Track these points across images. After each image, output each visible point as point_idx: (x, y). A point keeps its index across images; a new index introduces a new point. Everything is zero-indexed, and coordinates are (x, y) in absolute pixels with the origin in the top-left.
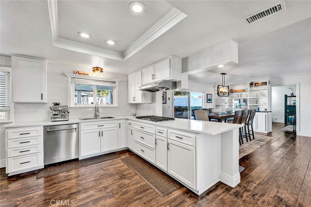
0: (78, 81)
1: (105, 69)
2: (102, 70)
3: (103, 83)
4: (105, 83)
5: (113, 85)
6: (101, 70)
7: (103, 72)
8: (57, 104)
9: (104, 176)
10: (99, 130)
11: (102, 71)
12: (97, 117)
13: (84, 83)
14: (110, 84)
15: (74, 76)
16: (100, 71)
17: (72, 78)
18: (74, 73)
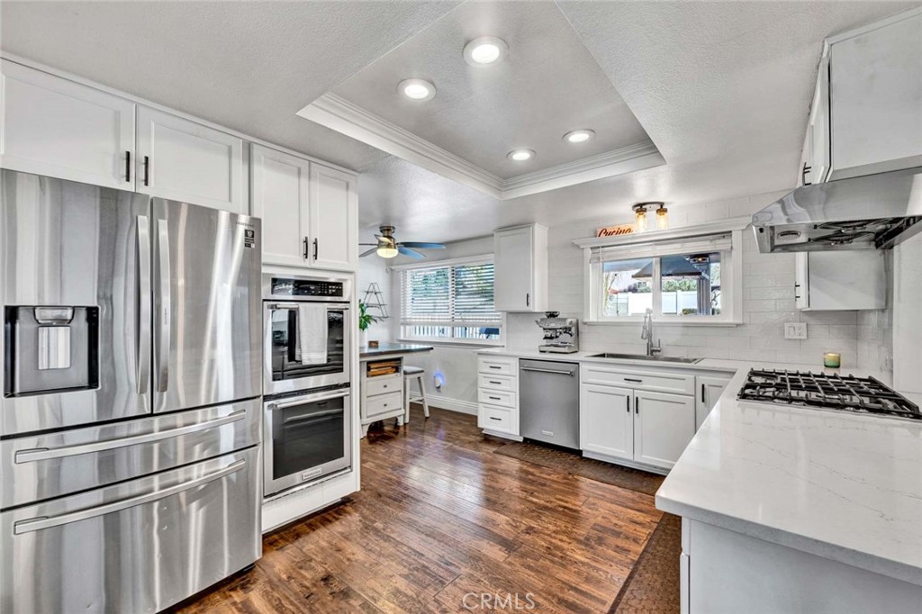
0: (607, 254)
1: (674, 202)
2: (664, 207)
3: (678, 246)
4: (687, 245)
5: (719, 245)
6: (662, 206)
7: (666, 211)
8: (552, 315)
9: (566, 510)
10: (629, 392)
11: (662, 209)
12: (654, 353)
13: (620, 255)
14: (708, 243)
15: (597, 242)
16: (658, 211)
17: (592, 248)
18: (596, 236)
